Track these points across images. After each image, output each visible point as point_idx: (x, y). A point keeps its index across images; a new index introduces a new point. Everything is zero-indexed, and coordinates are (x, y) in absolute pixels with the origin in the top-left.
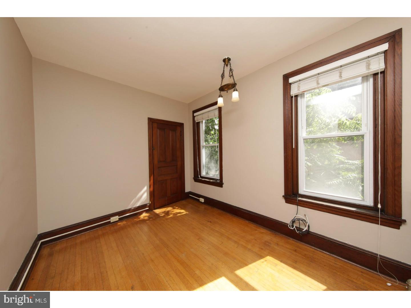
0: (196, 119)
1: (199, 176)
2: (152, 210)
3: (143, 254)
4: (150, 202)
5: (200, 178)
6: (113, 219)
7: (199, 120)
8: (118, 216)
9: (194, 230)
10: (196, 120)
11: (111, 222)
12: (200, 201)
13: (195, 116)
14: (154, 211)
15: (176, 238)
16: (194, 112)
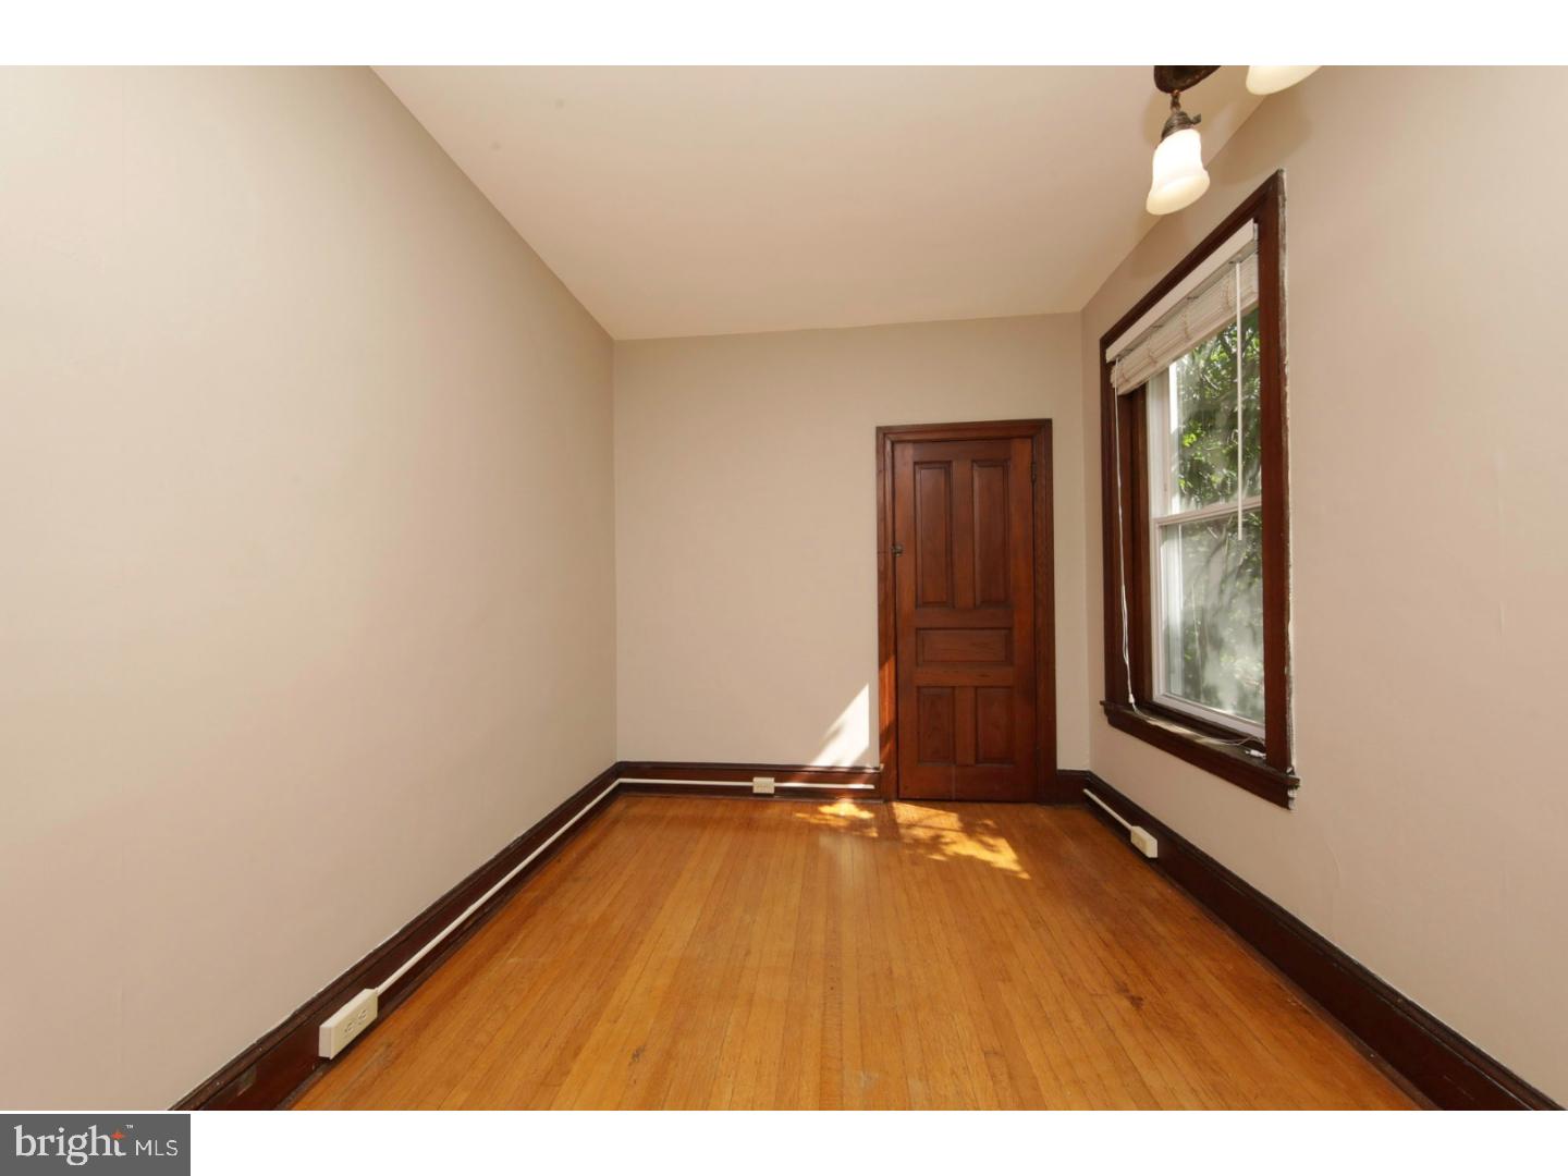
0: (1115, 377)
1: (1132, 700)
2: (888, 800)
3: (748, 953)
4: (882, 766)
5: (1137, 712)
6: (764, 785)
7: (1135, 375)
8: (772, 780)
9: (1000, 984)
10: (1115, 386)
11: (756, 790)
12: (1134, 840)
13: (1113, 363)
14: (895, 805)
15: (891, 972)
16: (1107, 341)
